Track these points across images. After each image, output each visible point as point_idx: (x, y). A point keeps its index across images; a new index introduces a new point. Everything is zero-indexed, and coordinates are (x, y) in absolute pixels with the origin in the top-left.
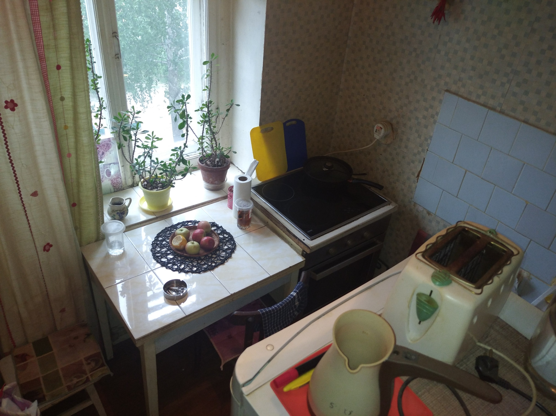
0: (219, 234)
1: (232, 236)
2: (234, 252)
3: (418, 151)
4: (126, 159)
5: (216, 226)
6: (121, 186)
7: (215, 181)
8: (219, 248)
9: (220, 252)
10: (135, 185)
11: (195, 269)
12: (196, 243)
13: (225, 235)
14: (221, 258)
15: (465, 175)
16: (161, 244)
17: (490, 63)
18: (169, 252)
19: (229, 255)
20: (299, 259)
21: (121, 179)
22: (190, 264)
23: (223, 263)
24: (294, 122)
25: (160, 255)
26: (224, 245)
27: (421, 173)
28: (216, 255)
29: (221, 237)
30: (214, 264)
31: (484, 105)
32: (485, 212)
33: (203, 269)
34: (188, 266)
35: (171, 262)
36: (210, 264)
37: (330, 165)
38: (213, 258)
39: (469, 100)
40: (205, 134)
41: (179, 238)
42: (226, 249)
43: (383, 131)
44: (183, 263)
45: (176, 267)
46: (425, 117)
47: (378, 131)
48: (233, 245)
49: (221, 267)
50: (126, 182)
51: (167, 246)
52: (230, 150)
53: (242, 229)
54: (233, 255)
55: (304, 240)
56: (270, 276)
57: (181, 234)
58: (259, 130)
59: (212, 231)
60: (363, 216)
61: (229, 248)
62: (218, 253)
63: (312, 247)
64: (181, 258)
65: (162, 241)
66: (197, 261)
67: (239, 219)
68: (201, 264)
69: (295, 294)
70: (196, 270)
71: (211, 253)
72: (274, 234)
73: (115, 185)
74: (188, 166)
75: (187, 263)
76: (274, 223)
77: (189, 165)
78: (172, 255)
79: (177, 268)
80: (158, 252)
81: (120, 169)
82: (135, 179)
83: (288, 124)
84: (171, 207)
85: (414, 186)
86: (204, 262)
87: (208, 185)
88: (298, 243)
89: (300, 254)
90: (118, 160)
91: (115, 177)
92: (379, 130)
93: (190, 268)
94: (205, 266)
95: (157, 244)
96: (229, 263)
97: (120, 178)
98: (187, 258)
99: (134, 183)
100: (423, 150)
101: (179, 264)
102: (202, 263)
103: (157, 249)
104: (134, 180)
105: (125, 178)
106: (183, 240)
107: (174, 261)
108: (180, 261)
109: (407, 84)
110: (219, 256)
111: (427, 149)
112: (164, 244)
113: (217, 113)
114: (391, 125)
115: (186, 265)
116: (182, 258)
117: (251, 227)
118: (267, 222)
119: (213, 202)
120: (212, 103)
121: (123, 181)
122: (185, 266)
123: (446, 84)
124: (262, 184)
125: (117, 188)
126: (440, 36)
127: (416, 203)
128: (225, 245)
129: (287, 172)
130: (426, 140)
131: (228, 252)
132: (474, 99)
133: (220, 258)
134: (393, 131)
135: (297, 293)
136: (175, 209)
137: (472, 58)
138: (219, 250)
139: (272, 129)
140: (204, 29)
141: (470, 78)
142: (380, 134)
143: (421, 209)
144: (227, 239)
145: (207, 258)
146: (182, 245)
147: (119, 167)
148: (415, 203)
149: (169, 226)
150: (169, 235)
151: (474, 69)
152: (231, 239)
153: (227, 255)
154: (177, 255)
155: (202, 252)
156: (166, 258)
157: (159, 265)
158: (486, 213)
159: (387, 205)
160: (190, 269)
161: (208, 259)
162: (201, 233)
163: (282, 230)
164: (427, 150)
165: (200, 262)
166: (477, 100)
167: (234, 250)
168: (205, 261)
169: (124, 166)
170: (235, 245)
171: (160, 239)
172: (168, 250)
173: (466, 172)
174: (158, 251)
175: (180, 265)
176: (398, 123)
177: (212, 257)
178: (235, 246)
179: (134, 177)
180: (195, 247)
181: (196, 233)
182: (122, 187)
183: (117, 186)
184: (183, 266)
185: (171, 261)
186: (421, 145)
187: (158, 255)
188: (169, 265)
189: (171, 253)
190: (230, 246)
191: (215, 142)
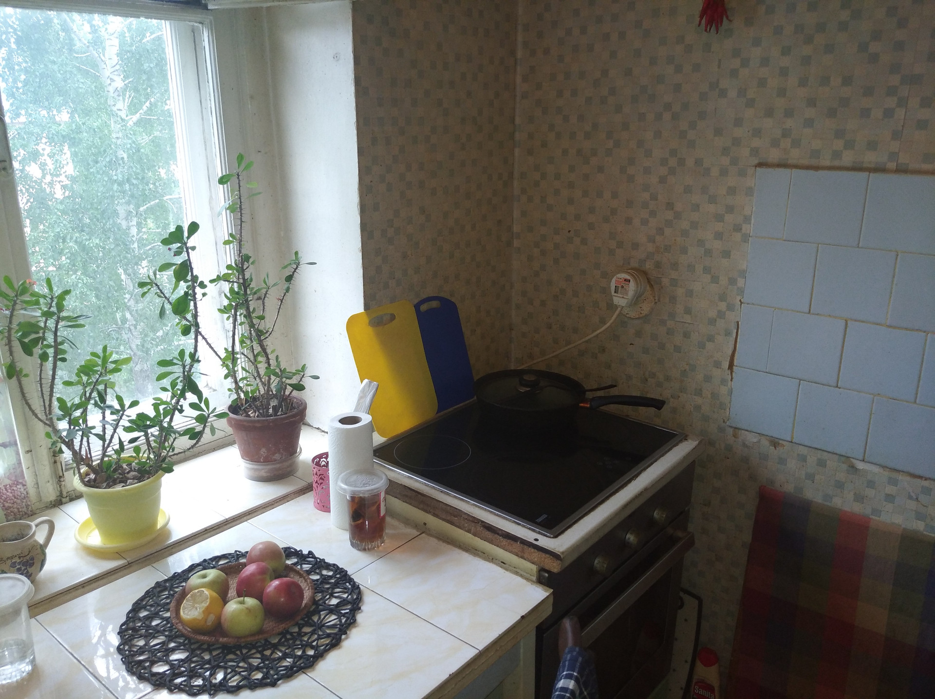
0: (309, 572)
1: (343, 572)
2: (360, 609)
3: (719, 312)
4: (33, 412)
5: (297, 554)
6: (27, 506)
7: (274, 454)
8: (317, 607)
9: (322, 617)
10: (64, 500)
11: (259, 676)
12: (250, 601)
13: (325, 572)
14: (328, 631)
15: (845, 331)
16: (149, 627)
17: (847, 81)
18: (172, 645)
19: (348, 618)
20: (538, 594)
21: (24, 485)
22: (241, 664)
23: (335, 643)
24: (435, 304)
25: (149, 658)
26: (328, 597)
27: (736, 357)
28: (313, 626)
29: (316, 577)
30: (311, 652)
31: (857, 168)
32: (915, 402)
33: (284, 672)
34: (235, 671)
35: (184, 671)
36: (299, 653)
37: (533, 379)
38: (306, 634)
39: (817, 168)
40: (238, 348)
41: (200, 595)
42: (338, 605)
43: (633, 285)
44: (219, 667)
45: (200, 682)
46: (719, 236)
47: (620, 289)
48: (352, 591)
49: (333, 657)
50: (39, 494)
51: (164, 630)
52: (302, 374)
53: (364, 550)
54: (360, 617)
55: (536, 540)
56: (477, 651)
57: (203, 585)
58: (365, 320)
59: (287, 566)
60: (645, 469)
61: (343, 603)
62: (316, 621)
63: (563, 553)
64: (211, 653)
65: (150, 618)
66: (261, 652)
67: (353, 523)
68: (275, 660)
69: (571, 684)
70: (263, 678)
71: (297, 624)
72: (450, 546)
73: (10, 505)
74: (204, 411)
75: (230, 664)
76: (444, 520)
77: (208, 410)
78: (185, 650)
79: (204, 685)
80: (142, 650)
81: (20, 460)
82: (63, 483)
83: (424, 308)
84: (165, 532)
85: (724, 390)
86: (281, 651)
87: (255, 467)
88: (523, 551)
89: (534, 582)
90: (15, 436)
91: (8, 482)
92: (623, 287)
93: (243, 675)
94: (288, 662)
95: (135, 630)
96: (354, 640)
97: (21, 483)
98: (227, 649)
99: (61, 495)
100: (730, 307)
101: (208, 673)
102: (277, 656)
103: (137, 644)
104: (60, 486)
105: (37, 483)
106: (212, 600)
107: (193, 665)
108: (209, 662)
109: (663, 180)
110: (321, 626)
111: (740, 300)
112: (157, 625)
113: (264, 286)
114: (645, 273)
115: (229, 670)
116: (214, 653)
117: (388, 543)
118: (425, 524)
119: (276, 504)
120: (251, 260)
121: (32, 492)
122: (226, 675)
123: (755, 152)
124: (389, 442)
125: (16, 510)
126: (720, 61)
127: (739, 429)
128: (332, 596)
129: (437, 413)
130: (732, 281)
131: (343, 612)
132: (827, 163)
133: (324, 632)
134: (652, 286)
135: (577, 680)
136: (178, 533)
137: (803, 82)
138: (317, 612)
139: (393, 317)
140: (213, 121)
141: (809, 123)
142: (627, 294)
143: (752, 439)
144: (333, 581)
145: (289, 639)
146: (210, 613)
147: (18, 454)
148: (736, 428)
149: (167, 578)
150: (168, 601)
151: (811, 102)
152: (343, 579)
153: (343, 621)
154: (199, 648)
155: (269, 625)
156: (168, 662)
157: (146, 688)
158: (917, 402)
159: (681, 441)
160: (244, 678)
161: (291, 642)
162: (262, 572)
163: (469, 531)
164: (741, 303)
165: (271, 654)
166: (836, 163)
167: (359, 602)
168: (283, 649)
169: (31, 451)
170: (357, 591)
171: (143, 614)
172: (171, 639)
173: (846, 324)
174: (141, 647)
175: (211, 675)
176: (658, 265)
177: (300, 634)
178: (360, 593)
179: (60, 477)
180: (249, 610)
181: (247, 576)
182: (27, 509)
183: (15, 506)
184: (220, 676)
185: (183, 669)
186: (723, 297)
187: (141, 658)
188: (179, 681)
189: (180, 644)
190: (345, 596)
191: (265, 359)
